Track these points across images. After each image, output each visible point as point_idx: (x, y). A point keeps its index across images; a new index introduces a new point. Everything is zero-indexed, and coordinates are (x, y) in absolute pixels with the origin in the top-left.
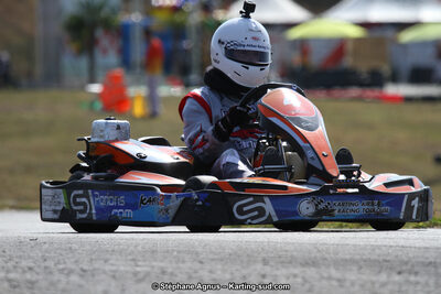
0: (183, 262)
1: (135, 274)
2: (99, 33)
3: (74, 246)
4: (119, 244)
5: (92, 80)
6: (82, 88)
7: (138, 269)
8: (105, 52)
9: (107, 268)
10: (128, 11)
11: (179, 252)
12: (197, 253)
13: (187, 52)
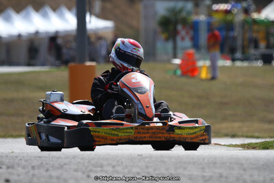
0: (234, 169)
1: (204, 177)
2: (179, 27)
3: (165, 159)
4: (193, 158)
5: (175, 56)
6: (169, 61)
7: (205, 174)
8: (183, 39)
9: (186, 173)
10: (197, 14)
11: (231, 163)
12: (242, 164)
13: (234, 39)
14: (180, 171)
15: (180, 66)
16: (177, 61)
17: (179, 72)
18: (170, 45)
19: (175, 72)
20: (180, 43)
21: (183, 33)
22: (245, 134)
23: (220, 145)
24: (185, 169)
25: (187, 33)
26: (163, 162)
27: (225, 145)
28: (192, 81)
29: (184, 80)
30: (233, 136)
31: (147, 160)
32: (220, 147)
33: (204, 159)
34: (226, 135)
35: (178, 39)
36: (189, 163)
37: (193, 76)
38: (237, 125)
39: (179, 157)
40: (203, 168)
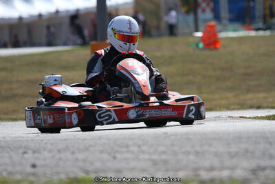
14: (206, 148)
15: (202, 39)
16: (199, 34)
17: (201, 45)
18: (191, 18)
19: (197, 45)
20: (201, 15)
21: (204, 5)
22: (270, 106)
23: (245, 118)
24: (211, 145)
25: (208, 5)
26: (188, 139)
27: (250, 118)
28: (214, 53)
29: (207, 52)
30: (258, 108)
31: (173, 137)
32: (245, 120)
33: (229, 134)
34: (251, 107)
35: (199, 11)
36: (215, 139)
37: (215, 48)
38: (262, 95)
39: (204, 133)
40: (228, 144)
